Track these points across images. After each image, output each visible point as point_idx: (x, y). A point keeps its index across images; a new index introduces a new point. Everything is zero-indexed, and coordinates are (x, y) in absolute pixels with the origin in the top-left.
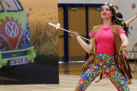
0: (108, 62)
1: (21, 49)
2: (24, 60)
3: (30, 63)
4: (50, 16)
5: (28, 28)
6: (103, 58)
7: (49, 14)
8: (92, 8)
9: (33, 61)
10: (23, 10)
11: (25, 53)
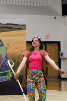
0: (38, 75)
1: (2, 71)
2: (4, 79)
3: (8, 81)
4: (21, 50)
5: (7, 58)
6: (35, 72)
7: (21, 48)
8: (50, 44)
9: (10, 80)
10: (3, 45)
11: (5, 74)
